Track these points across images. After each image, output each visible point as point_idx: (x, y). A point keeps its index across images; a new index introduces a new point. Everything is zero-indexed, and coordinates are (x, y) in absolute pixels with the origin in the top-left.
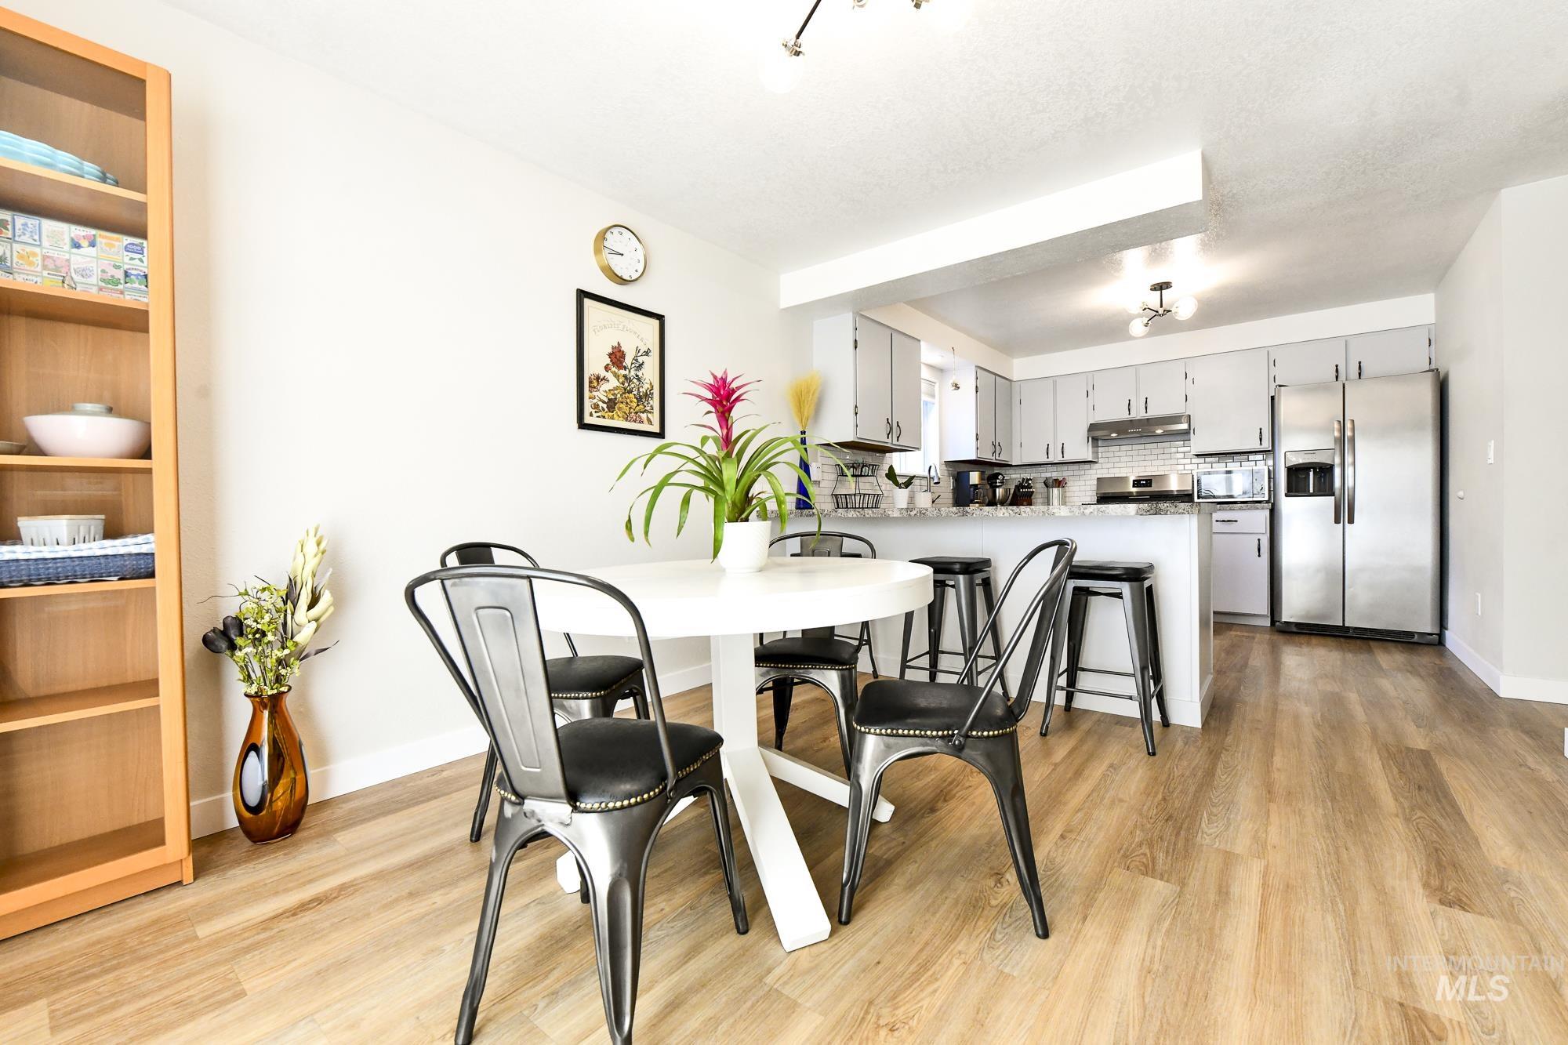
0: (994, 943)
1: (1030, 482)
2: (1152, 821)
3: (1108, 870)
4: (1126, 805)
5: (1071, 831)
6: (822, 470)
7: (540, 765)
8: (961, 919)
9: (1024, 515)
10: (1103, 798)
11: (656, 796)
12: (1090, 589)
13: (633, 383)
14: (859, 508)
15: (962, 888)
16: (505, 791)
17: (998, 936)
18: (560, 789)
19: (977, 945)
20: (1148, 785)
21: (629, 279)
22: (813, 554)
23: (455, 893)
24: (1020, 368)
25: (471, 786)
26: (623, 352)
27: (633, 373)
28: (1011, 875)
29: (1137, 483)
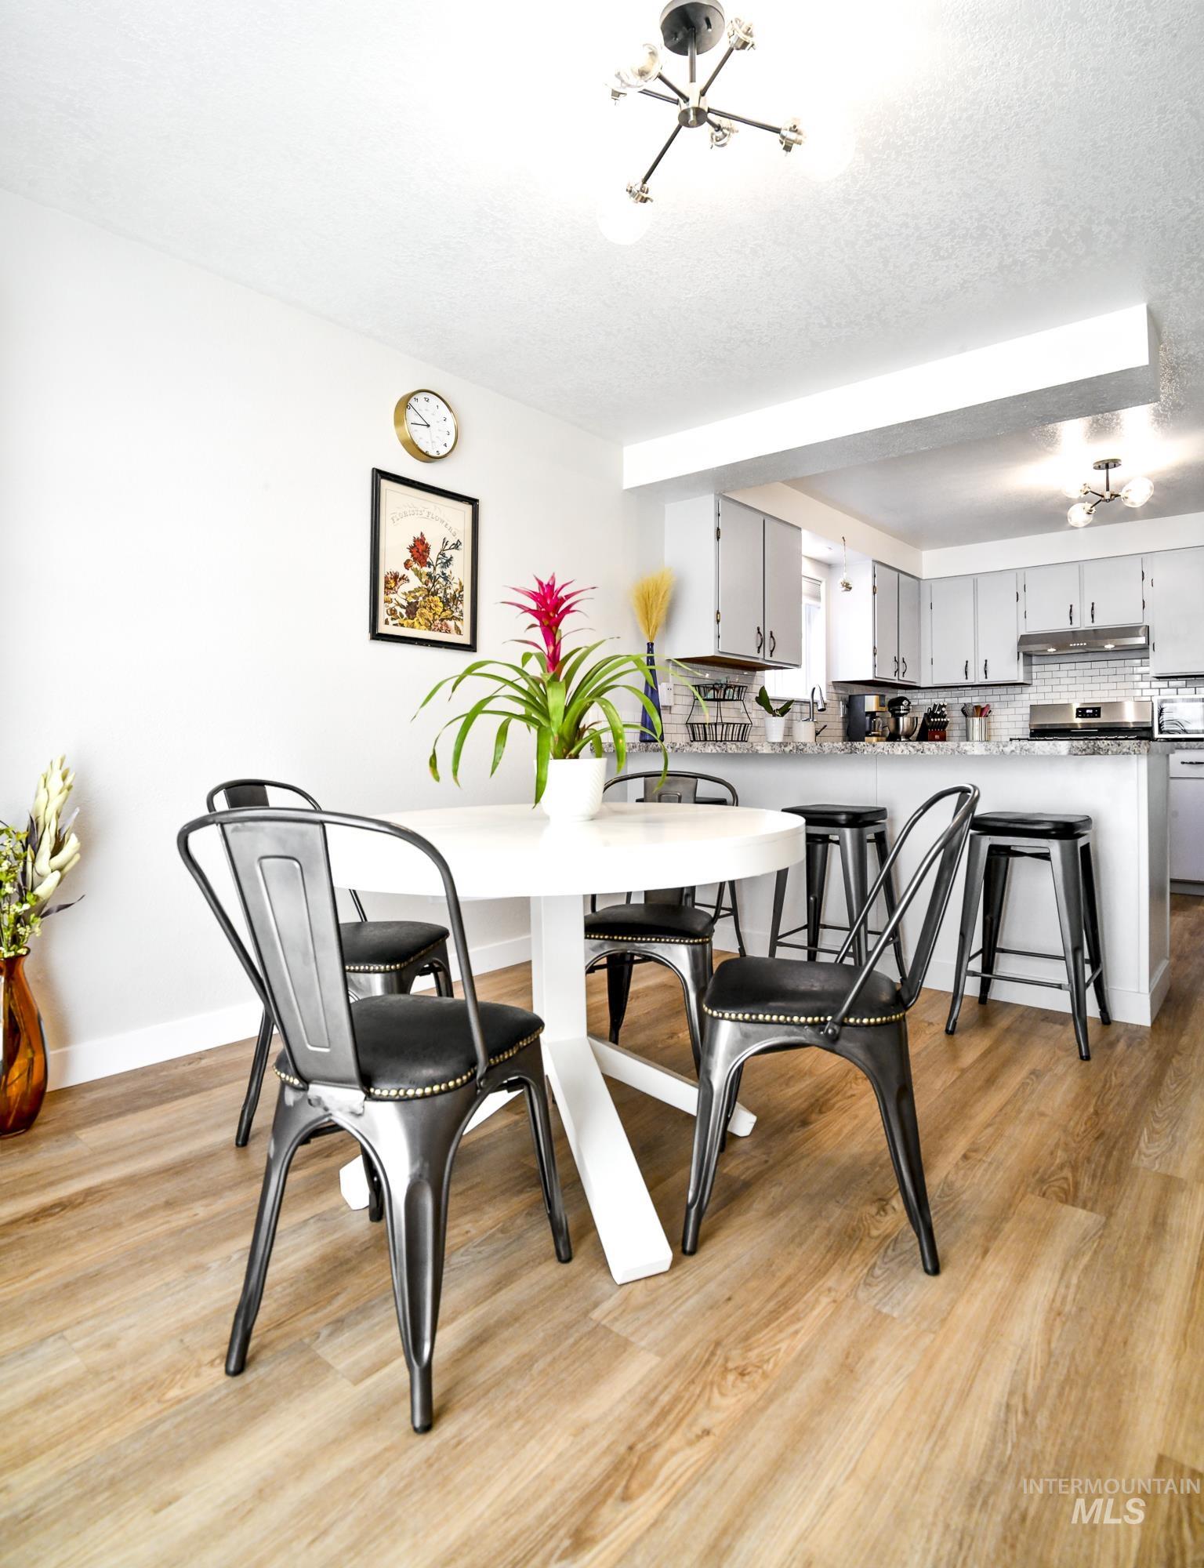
0: (871, 1279)
1: (943, 709)
2: (1079, 1139)
3: (1019, 1196)
4: (1047, 1120)
5: (976, 1151)
6: (674, 691)
7: (329, 1042)
8: (833, 1252)
9: (928, 753)
10: (1019, 1111)
11: (463, 1084)
12: (1012, 848)
13: (439, 583)
14: (721, 741)
15: (836, 1215)
16: (286, 1073)
17: (878, 1272)
18: (352, 1071)
19: (851, 1280)
20: (1077, 1095)
21: (435, 454)
22: (659, 799)
23: (219, 1205)
24: (932, 563)
25: (237, 1080)
26: (427, 544)
27: (439, 570)
28: (898, 1201)
29: (1081, 713)
